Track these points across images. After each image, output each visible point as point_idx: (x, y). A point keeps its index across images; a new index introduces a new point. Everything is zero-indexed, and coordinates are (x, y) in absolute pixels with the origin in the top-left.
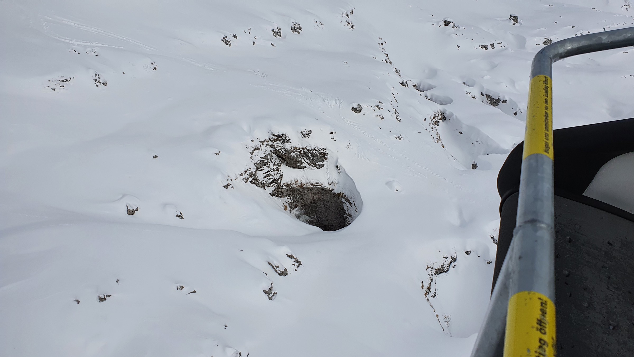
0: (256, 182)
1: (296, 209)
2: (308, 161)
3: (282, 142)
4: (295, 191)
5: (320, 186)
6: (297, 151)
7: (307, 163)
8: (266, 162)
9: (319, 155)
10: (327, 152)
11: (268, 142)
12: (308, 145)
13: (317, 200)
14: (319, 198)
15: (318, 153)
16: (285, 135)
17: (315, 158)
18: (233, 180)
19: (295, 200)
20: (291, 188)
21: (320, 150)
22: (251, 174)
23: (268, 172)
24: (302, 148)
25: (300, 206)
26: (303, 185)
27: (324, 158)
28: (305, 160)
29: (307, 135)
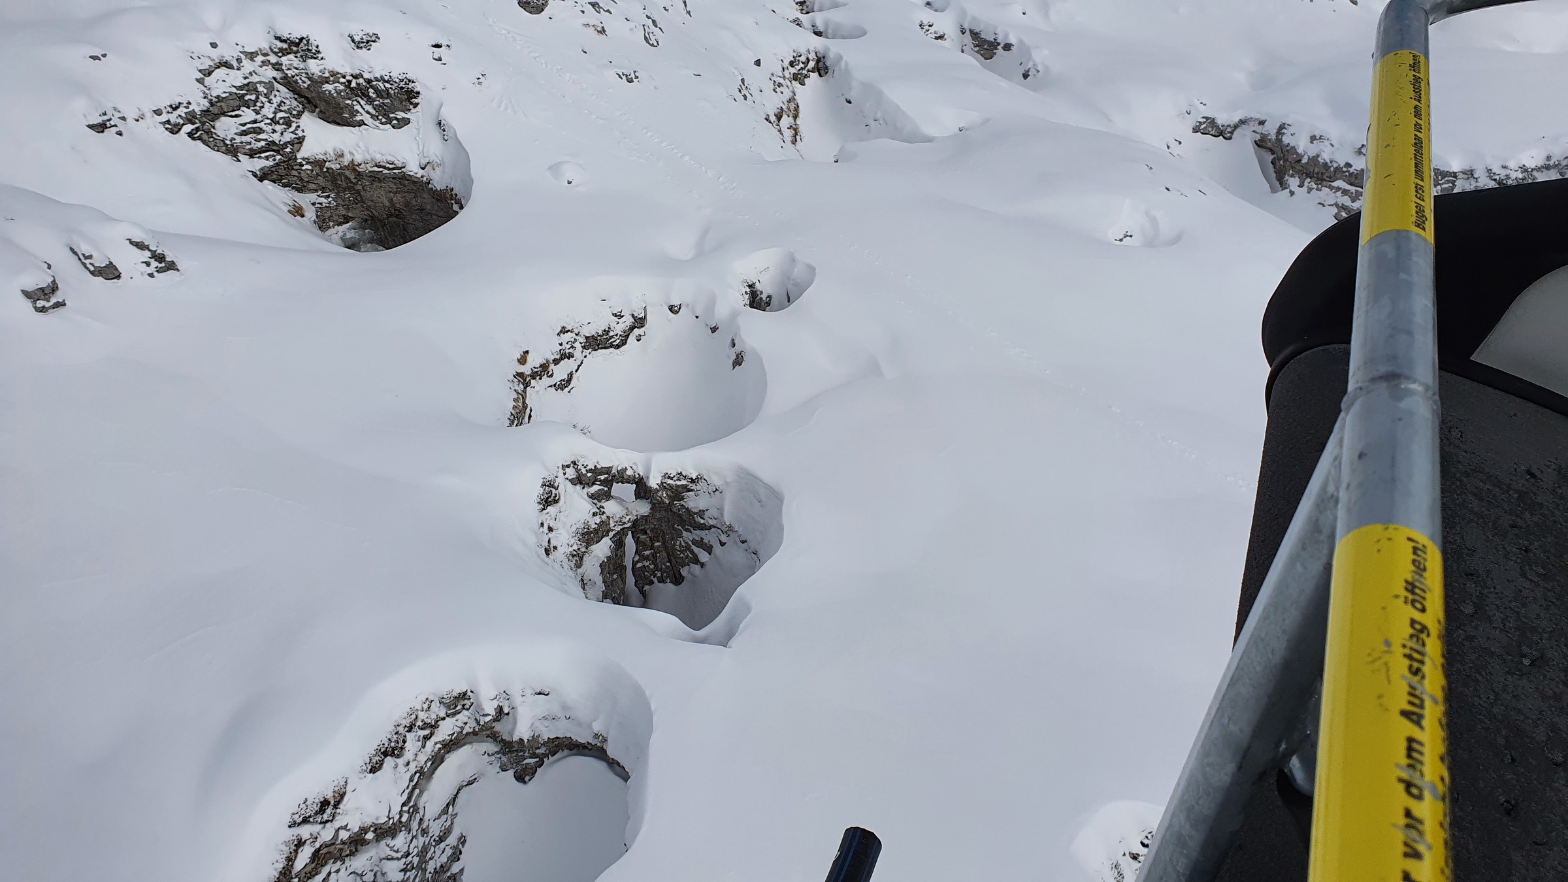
0: (205, 137)
1: (347, 225)
2: (369, 108)
3: (302, 56)
4: (337, 179)
5: (400, 171)
6: (339, 82)
7: (368, 112)
8: (250, 99)
9: (395, 93)
10: (416, 90)
11: (266, 55)
12: (365, 68)
13: (401, 207)
14: (407, 204)
15: (391, 88)
16: (308, 41)
17: (386, 101)
18: (130, 121)
19: (340, 202)
20: (325, 170)
21: (397, 81)
22: (190, 118)
23: (255, 122)
24: (352, 75)
25: (359, 221)
26: (357, 165)
27: (411, 103)
28: (362, 106)
29: (363, 42)
